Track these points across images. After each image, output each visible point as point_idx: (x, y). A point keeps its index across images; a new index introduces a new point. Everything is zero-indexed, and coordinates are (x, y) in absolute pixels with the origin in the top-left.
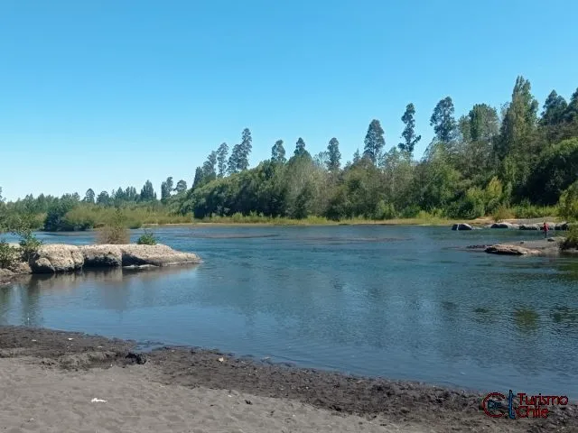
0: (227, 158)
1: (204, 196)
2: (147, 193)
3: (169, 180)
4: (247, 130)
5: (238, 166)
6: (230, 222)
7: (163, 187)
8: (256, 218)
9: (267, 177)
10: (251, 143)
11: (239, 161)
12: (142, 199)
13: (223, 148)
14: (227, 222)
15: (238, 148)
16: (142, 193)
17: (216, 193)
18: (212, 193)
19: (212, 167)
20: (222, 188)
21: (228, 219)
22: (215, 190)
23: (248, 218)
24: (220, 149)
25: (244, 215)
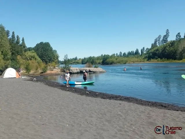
0: (161, 40)
1: (152, 53)
2: (137, 52)
3: (144, 48)
4: (168, 30)
5: (164, 42)
6: (156, 61)
7: (141, 50)
8: (164, 60)
9: (172, 46)
10: (169, 34)
11: (165, 41)
12: (135, 55)
13: (160, 37)
14: (155, 61)
15: (165, 36)
16: (135, 53)
17: (155, 52)
18: (154, 52)
19: (156, 43)
20: (157, 50)
21: (156, 60)
22: (155, 51)
23: (162, 60)
24: (158, 37)
25: (161, 59)
